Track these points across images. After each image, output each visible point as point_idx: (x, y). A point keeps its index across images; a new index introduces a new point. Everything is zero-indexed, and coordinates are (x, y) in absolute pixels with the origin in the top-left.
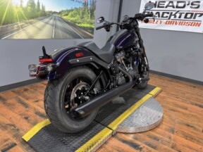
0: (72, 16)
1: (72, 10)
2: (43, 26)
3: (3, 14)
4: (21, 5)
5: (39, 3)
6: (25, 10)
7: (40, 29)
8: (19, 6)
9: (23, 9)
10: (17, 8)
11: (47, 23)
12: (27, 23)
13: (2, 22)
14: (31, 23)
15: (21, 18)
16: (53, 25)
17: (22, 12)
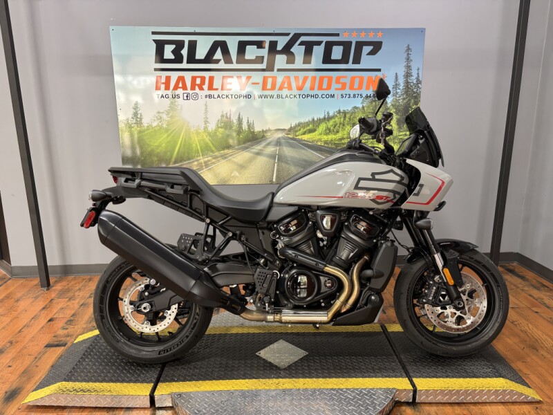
0: (328, 131)
1: (327, 119)
2: (250, 160)
3: (175, 147)
4: (206, 128)
5: (240, 121)
6: (213, 135)
7: (242, 167)
8: (202, 130)
9: (209, 134)
10: (198, 133)
11: (258, 154)
12: (215, 158)
13: (173, 160)
14: (224, 157)
15: (206, 150)
16: (272, 156)
17: (207, 139)
